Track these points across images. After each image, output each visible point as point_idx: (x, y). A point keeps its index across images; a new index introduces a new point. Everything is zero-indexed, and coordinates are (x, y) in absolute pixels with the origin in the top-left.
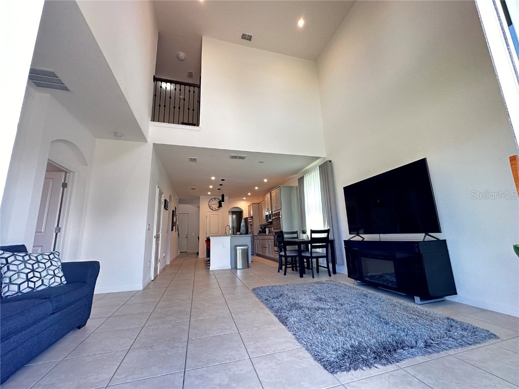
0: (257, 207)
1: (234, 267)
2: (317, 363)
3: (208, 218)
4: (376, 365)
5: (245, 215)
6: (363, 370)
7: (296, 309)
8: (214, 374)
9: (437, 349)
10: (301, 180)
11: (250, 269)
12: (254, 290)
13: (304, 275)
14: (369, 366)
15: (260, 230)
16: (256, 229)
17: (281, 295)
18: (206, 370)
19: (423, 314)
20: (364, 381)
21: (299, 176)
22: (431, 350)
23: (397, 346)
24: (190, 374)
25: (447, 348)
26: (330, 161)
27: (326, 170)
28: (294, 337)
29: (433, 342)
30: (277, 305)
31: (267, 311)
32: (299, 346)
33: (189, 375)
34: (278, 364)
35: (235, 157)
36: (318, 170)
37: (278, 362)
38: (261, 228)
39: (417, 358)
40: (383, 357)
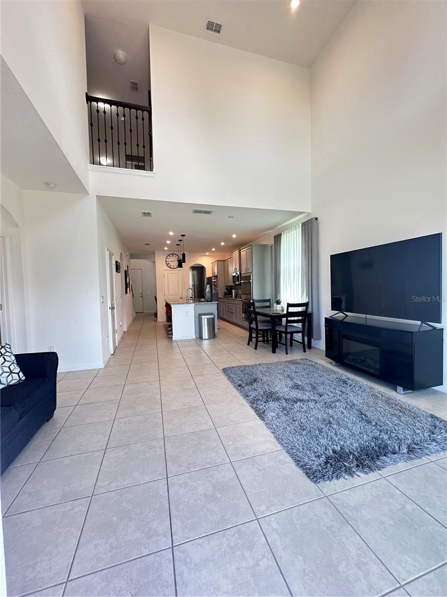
0: (223, 264)
1: (198, 336)
2: (299, 469)
3: (166, 277)
4: (357, 473)
5: (208, 274)
6: (346, 479)
7: (273, 401)
8: (198, 482)
9: (420, 455)
10: (278, 238)
11: (216, 339)
12: (225, 370)
13: (277, 350)
14: (351, 474)
15: (226, 291)
16: (221, 291)
17: (255, 380)
18: (189, 476)
19: (406, 409)
20: (347, 492)
21: (275, 233)
22: (413, 456)
23: (380, 452)
24: (173, 481)
25: (429, 453)
26: (316, 219)
27: (310, 229)
28: (272, 435)
29: (416, 447)
30: (253, 394)
31: (242, 400)
32: (279, 447)
33: (172, 483)
34: (260, 471)
35: (200, 212)
36: (300, 229)
37: (260, 468)
38: (227, 289)
39: (399, 465)
40: (365, 465)
